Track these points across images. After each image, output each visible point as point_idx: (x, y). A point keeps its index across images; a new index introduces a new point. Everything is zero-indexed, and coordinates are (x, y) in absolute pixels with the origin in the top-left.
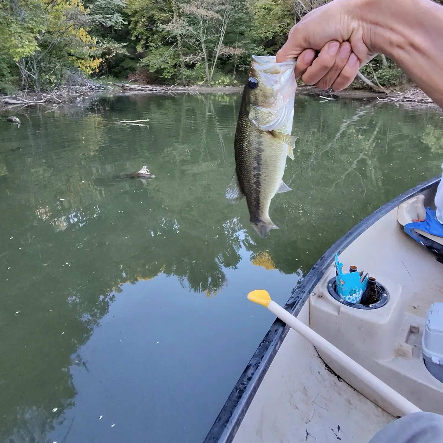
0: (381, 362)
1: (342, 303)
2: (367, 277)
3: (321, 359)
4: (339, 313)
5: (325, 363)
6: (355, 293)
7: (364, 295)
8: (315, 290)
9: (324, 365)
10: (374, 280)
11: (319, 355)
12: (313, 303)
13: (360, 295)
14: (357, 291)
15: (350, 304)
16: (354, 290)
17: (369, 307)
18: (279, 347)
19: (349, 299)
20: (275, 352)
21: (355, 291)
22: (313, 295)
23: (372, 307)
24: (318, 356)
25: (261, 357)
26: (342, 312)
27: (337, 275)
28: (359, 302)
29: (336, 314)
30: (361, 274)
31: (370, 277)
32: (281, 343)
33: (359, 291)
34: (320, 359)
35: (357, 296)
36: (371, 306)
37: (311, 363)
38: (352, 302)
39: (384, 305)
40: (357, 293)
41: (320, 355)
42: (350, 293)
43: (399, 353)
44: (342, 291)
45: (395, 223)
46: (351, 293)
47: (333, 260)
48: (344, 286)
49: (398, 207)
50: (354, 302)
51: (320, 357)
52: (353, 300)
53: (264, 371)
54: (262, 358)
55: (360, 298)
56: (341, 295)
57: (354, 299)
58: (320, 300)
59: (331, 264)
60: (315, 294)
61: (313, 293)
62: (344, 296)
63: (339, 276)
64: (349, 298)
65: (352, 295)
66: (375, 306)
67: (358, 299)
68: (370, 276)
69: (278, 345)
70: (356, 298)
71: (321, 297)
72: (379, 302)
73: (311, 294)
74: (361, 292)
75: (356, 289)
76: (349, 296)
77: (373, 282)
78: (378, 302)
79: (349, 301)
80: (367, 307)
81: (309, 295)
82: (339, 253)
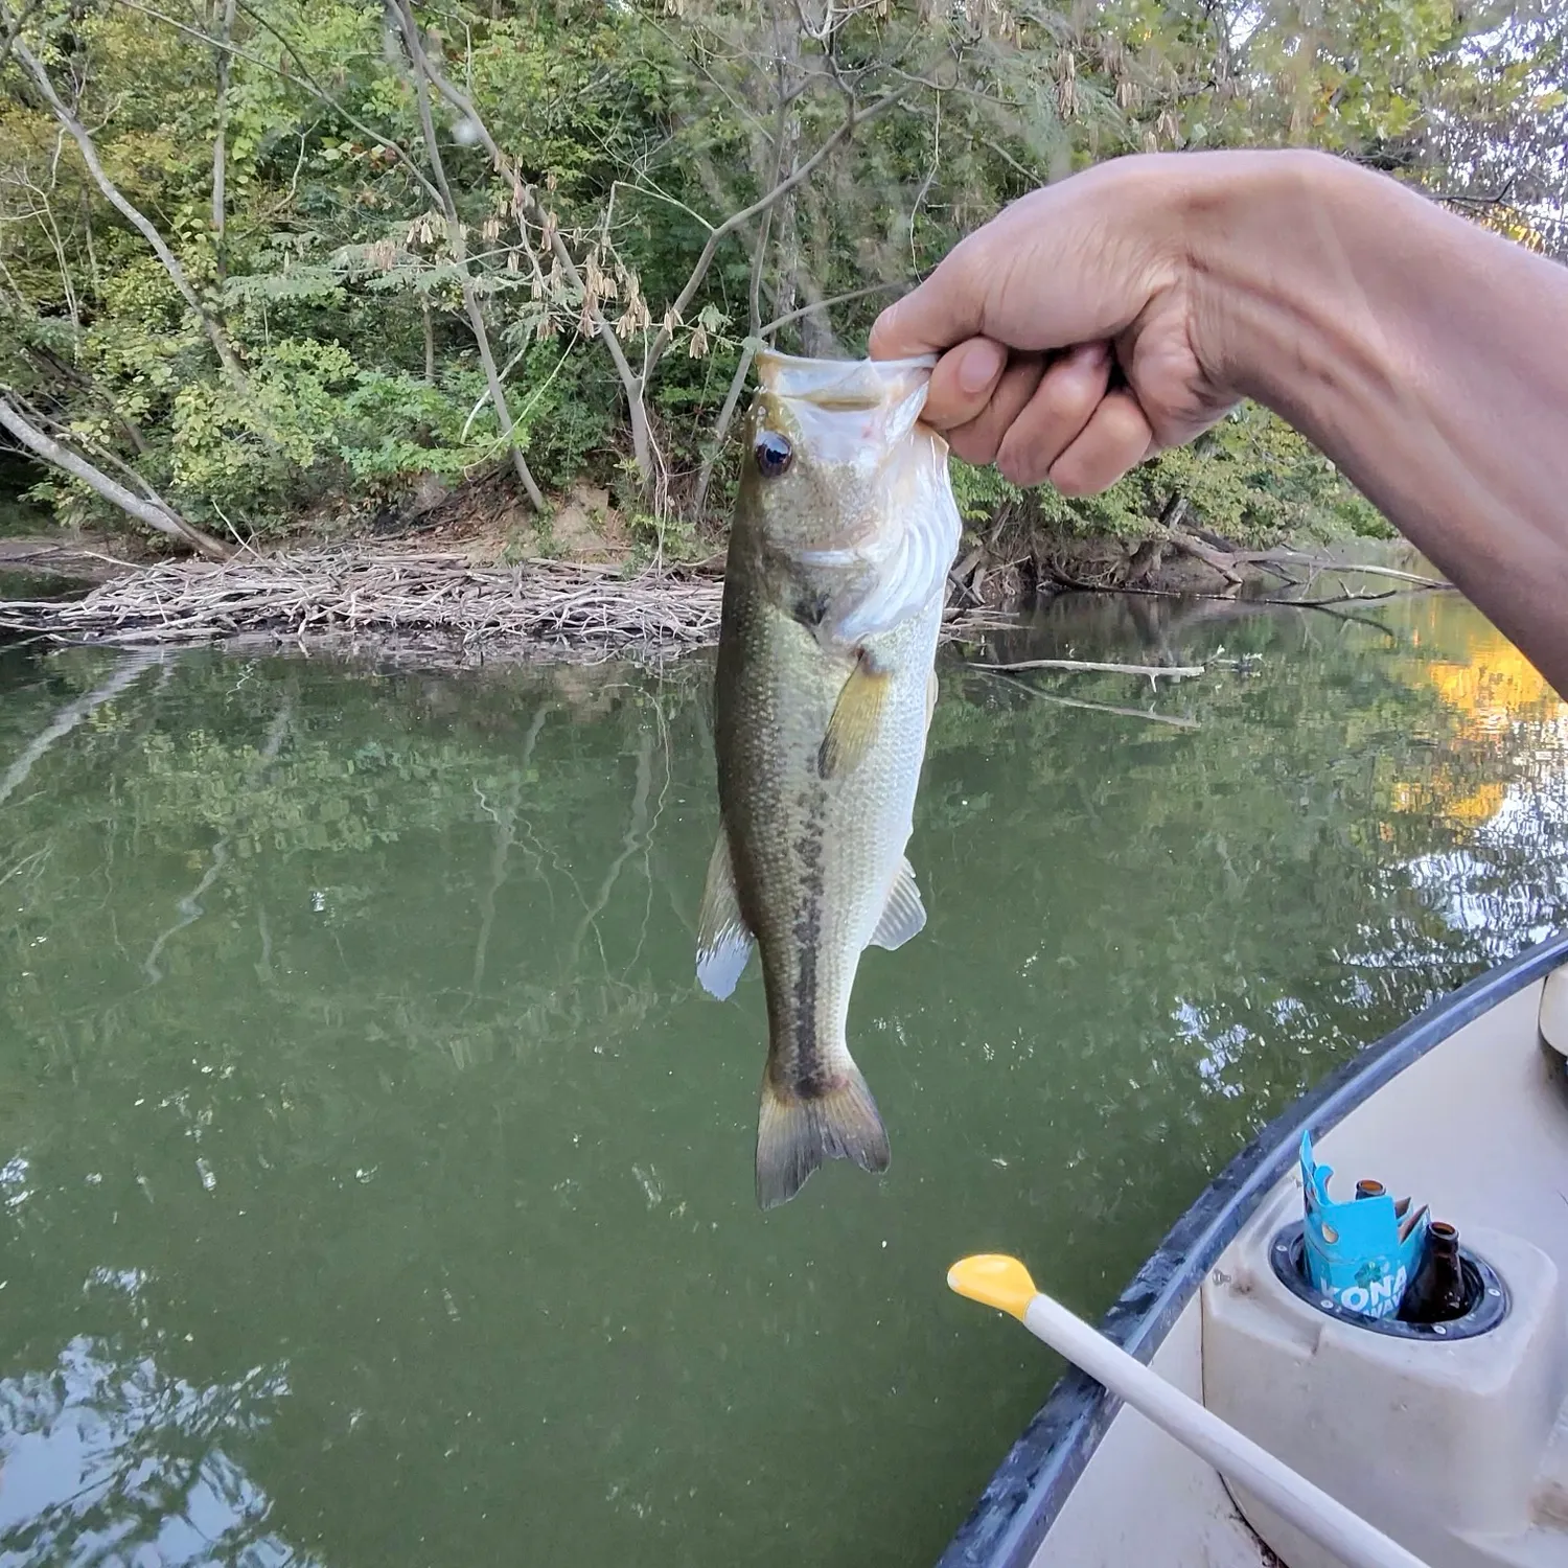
0: (1476, 1538)
1: (1330, 1312)
2: (1424, 1221)
3: (1247, 1524)
4: (1314, 1351)
5: (1261, 1542)
6: (1378, 1279)
7: (1412, 1290)
8: (1225, 1262)
9: (1259, 1551)
10: (1449, 1230)
11: (1237, 1509)
12: (1215, 1309)
13: (1396, 1289)
14: (1385, 1268)
15: (1361, 1320)
16: (1372, 1265)
17: (1433, 1331)
18: (1095, 1446)
19: (1355, 1299)
20: (1078, 1463)
21: (1377, 1269)
22: (1217, 1283)
23: (1443, 1331)
24: (1235, 1514)
25: (1029, 1472)
26: (1327, 1345)
27: (1309, 1210)
28: (1395, 1314)
29: (1305, 1352)
30: (1402, 1209)
31: (1433, 1220)
32: (1101, 1433)
33: (1393, 1272)
34: (1240, 1525)
35: (1386, 1291)
36: (1439, 1329)
37: (1208, 1535)
38: (1366, 1313)
39: (1489, 1328)
40: (1387, 1280)
41: (1244, 1511)
42: (1358, 1276)
43: (1547, 1513)
44: (1328, 1269)
45: (1533, 1043)
46: (1365, 1276)
47: (1293, 1156)
48: (1337, 1251)
49: (1542, 980)
50: (1374, 1314)
51: (1243, 1519)
52: (1369, 1306)
53: (1041, 1525)
54: (1030, 1479)
55: (1397, 1303)
56: (1323, 1283)
57: (1375, 1300)
58: (1245, 1300)
59: (1286, 1171)
60: (1224, 1278)
61: (1216, 1272)
62: (1336, 1290)
63: (1315, 1216)
64: (1353, 1296)
65: (1365, 1286)
66: (1457, 1328)
67: (1388, 1302)
68: (1435, 1216)
69: (1090, 1440)
70: (1382, 1298)
71: (1245, 1288)
72: (1470, 1317)
73: (1210, 1276)
74: (1402, 1274)
75: (1383, 1262)
76: (1355, 1290)
77: (1447, 1237)
78: (1467, 1317)
79: (1355, 1308)
80: (1422, 1330)
81: (1202, 1278)
82: (1316, 1134)
